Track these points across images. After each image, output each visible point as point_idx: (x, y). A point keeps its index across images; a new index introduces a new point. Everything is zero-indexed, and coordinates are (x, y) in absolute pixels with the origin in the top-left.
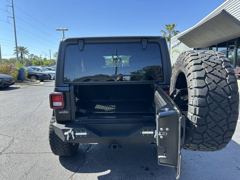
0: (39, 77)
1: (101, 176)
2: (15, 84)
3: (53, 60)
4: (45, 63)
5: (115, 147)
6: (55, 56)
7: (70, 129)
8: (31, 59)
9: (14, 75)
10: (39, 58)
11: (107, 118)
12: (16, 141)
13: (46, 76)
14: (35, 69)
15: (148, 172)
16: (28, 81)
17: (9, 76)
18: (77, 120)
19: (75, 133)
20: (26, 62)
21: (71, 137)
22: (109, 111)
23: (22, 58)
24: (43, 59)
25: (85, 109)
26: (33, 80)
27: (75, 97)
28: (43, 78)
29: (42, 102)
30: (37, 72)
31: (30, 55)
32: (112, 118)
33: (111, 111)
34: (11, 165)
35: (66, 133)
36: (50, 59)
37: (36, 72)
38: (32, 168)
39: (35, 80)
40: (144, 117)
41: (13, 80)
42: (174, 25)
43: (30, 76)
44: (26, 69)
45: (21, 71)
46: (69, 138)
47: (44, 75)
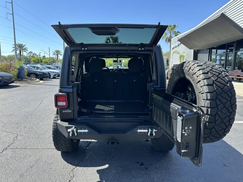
0: (38, 76)
1: (100, 170)
2: (15, 82)
3: (52, 58)
4: (44, 61)
5: (113, 143)
6: (54, 54)
7: (73, 127)
8: (29, 56)
9: (13, 73)
10: (37, 55)
11: (106, 117)
12: (20, 138)
13: (46, 74)
14: (34, 67)
15: (142, 167)
16: (28, 79)
17: (9, 74)
18: (79, 119)
19: (77, 130)
20: (24, 60)
21: (73, 134)
22: (108, 111)
23: (20, 56)
24: (42, 56)
25: (86, 109)
26: (32, 78)
27: (78, 97)
28: (43, 77)
29: (43, 101)
30: (37, 70)
31: (28, 52)
32: (111, 118)
33: (110, 111)
34: (17, 159)
35: (69, 130)
36: (49, 57)
37: (35, 70)
38: (36, 162)
39: (35, 78)
40: (139, 116)
41: (12, 78)
42: (175, 26)
43: (30, 74)
44: (26, 67)
45: (21, 69)
46: (72, 134)
47: (44, 73)
